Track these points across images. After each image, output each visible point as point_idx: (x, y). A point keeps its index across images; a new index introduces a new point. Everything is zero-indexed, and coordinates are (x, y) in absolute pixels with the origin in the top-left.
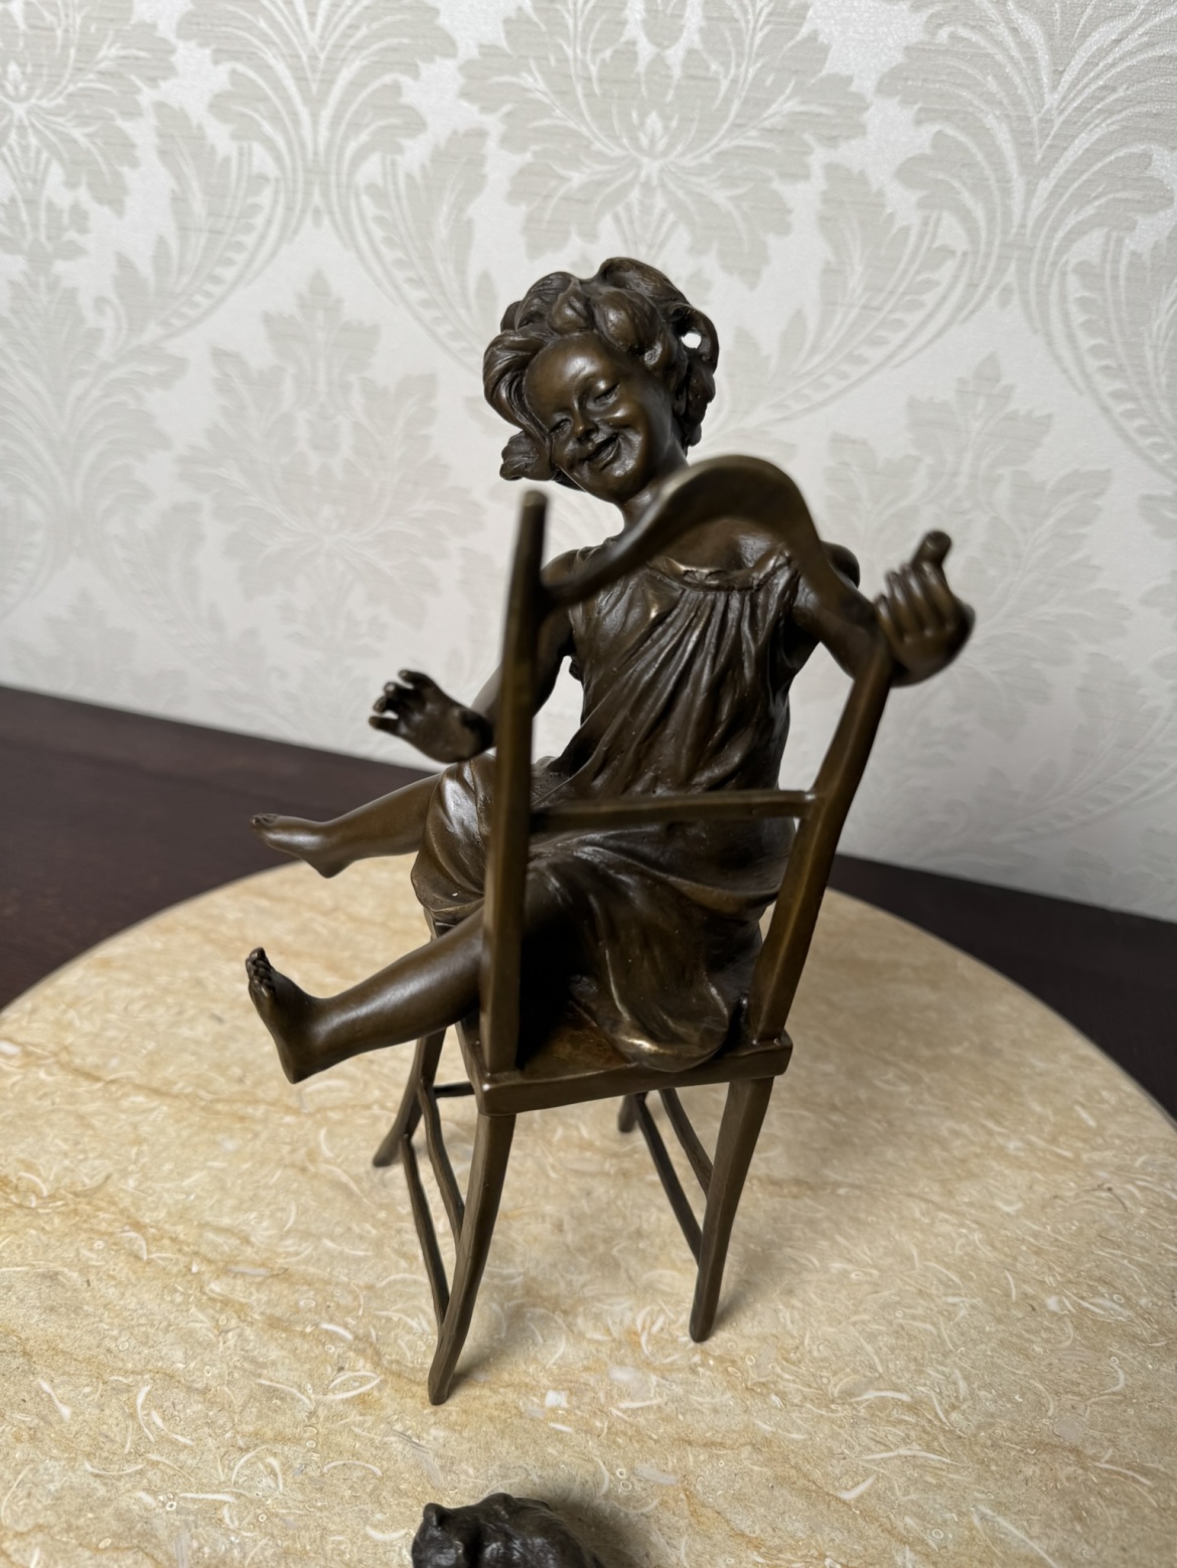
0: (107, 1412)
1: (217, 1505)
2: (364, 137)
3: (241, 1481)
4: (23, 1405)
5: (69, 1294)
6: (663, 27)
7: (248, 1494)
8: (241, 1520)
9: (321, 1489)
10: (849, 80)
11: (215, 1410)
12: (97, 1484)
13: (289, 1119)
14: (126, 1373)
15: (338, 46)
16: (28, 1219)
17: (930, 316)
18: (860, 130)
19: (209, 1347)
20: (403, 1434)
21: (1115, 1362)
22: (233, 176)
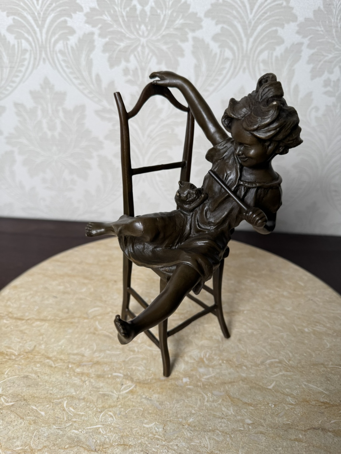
0: (56, 411)
1: (98, 429)
2: (57, 36)
3: (102, 420)
4: (29, 414)
5: (33, 381)
7: (106, 424)
8: (106, 431)
9: (127, 417)
10: (196, 14)
11: (89, 403)
12: (59, 431)
13: (86, 321)
14: (58, 399)
15: (46, 10)
16: (13, 362)
17: (225, 77)
18: (201, 27)
19: (81, 386)
20: (146, 398)
21: (325, 341)
22: (16, 50)
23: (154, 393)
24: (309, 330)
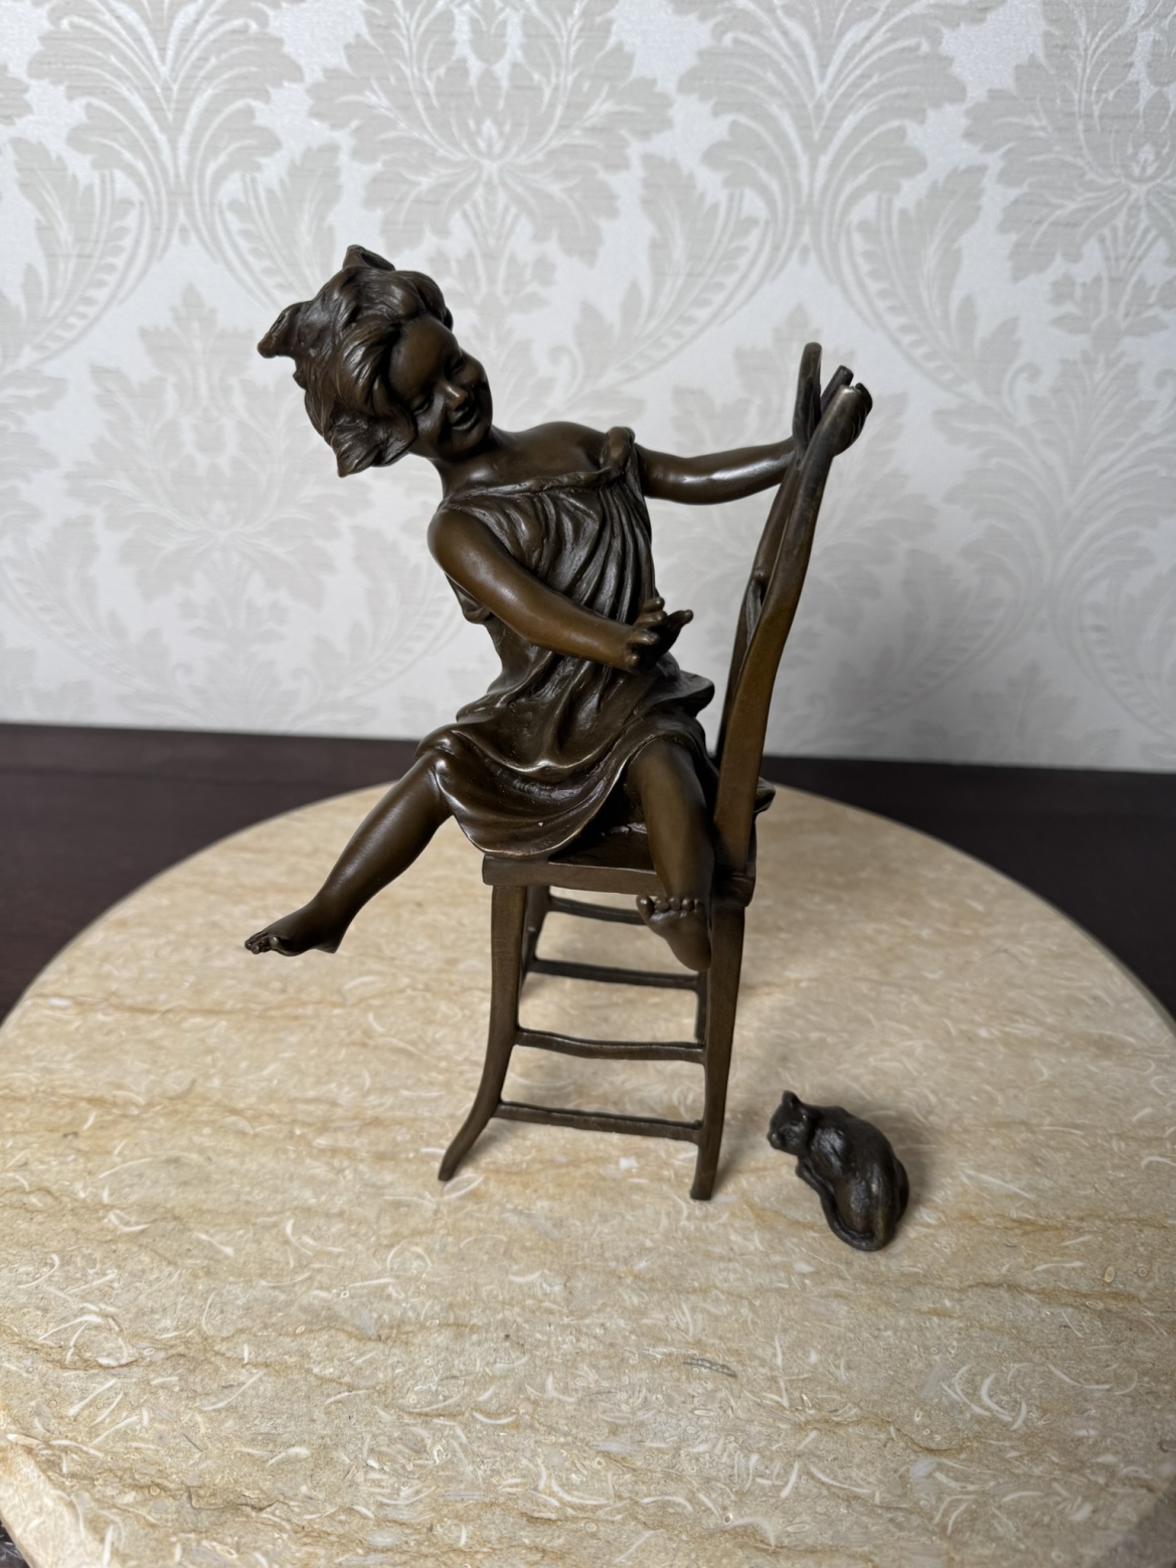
0: (264, 1244)
1: (383, 1287)
2: (222, 158)
3: (396, 1266)
4: (190, 1253)
5: (195, 1170)
6: (488, 44)
7: (405, 1275)
8: (406, 1292)
9: (463, 1259)
10: (654, 82)
11: (355, 1224)
12: (277, 1293)
13: (337, 1011)
14: (269, 1215)
15: (189, 77)
16: (135, 1124)
17: (745, 277)
18: (668, 124)
19: (333, 1183)
20: (515, 1210)
21: (1038, 1063)
22: (98, 202)
23: (538, 1198)
24: (992, 1034)
